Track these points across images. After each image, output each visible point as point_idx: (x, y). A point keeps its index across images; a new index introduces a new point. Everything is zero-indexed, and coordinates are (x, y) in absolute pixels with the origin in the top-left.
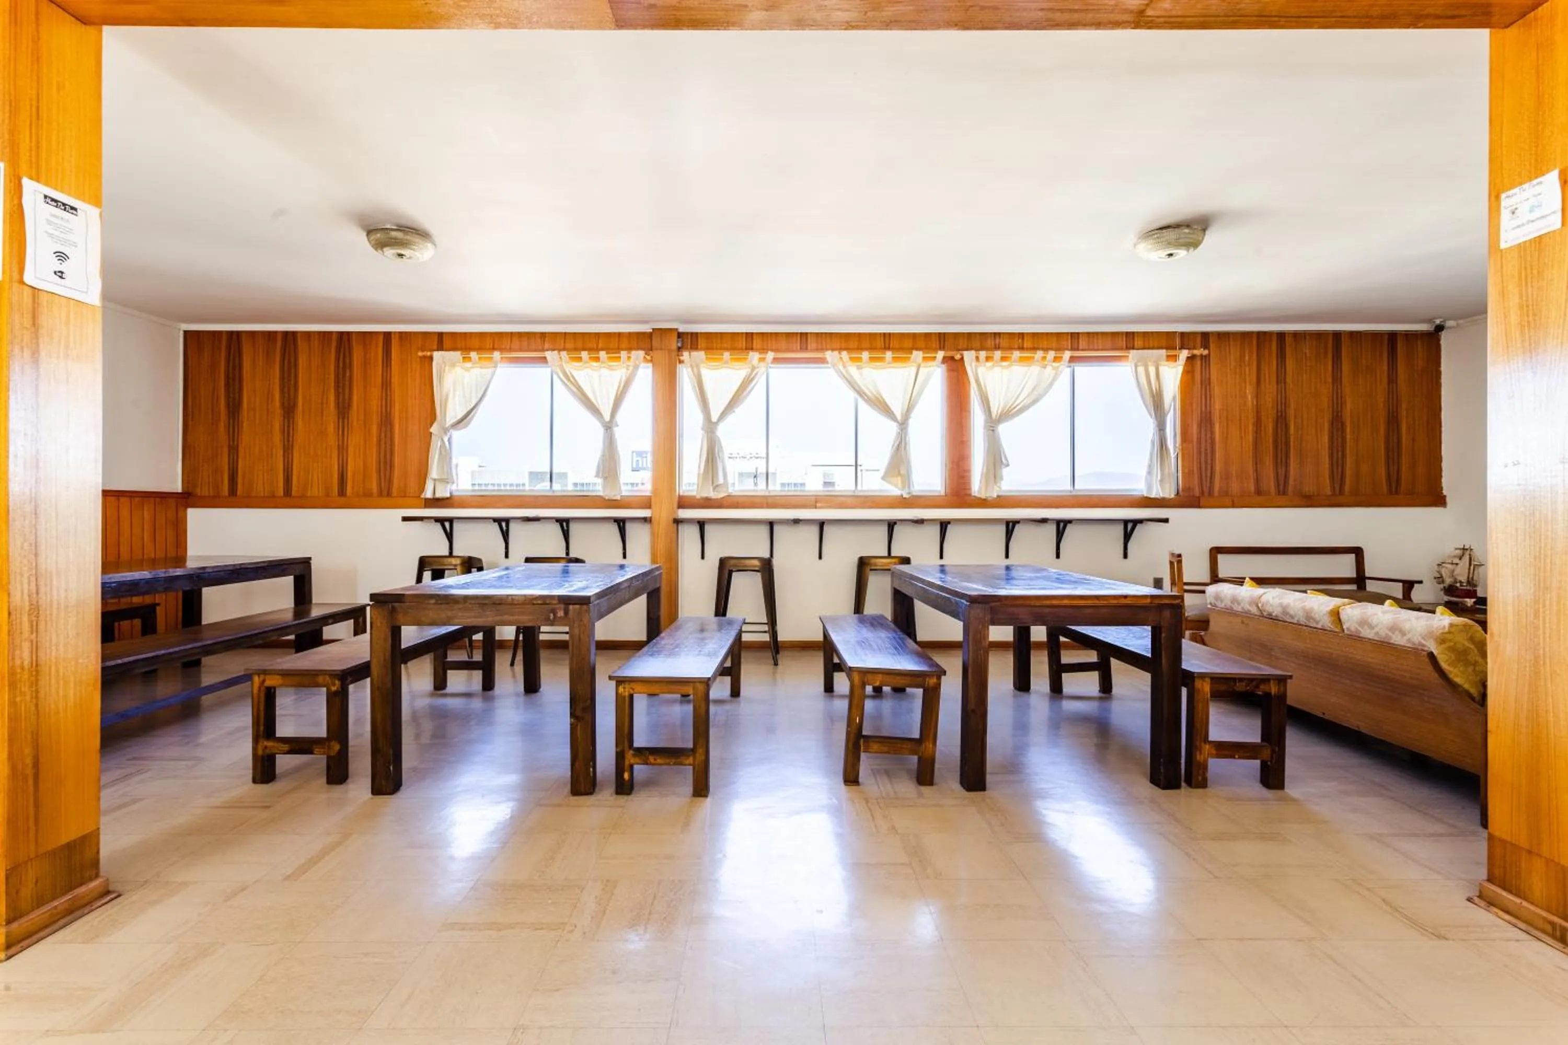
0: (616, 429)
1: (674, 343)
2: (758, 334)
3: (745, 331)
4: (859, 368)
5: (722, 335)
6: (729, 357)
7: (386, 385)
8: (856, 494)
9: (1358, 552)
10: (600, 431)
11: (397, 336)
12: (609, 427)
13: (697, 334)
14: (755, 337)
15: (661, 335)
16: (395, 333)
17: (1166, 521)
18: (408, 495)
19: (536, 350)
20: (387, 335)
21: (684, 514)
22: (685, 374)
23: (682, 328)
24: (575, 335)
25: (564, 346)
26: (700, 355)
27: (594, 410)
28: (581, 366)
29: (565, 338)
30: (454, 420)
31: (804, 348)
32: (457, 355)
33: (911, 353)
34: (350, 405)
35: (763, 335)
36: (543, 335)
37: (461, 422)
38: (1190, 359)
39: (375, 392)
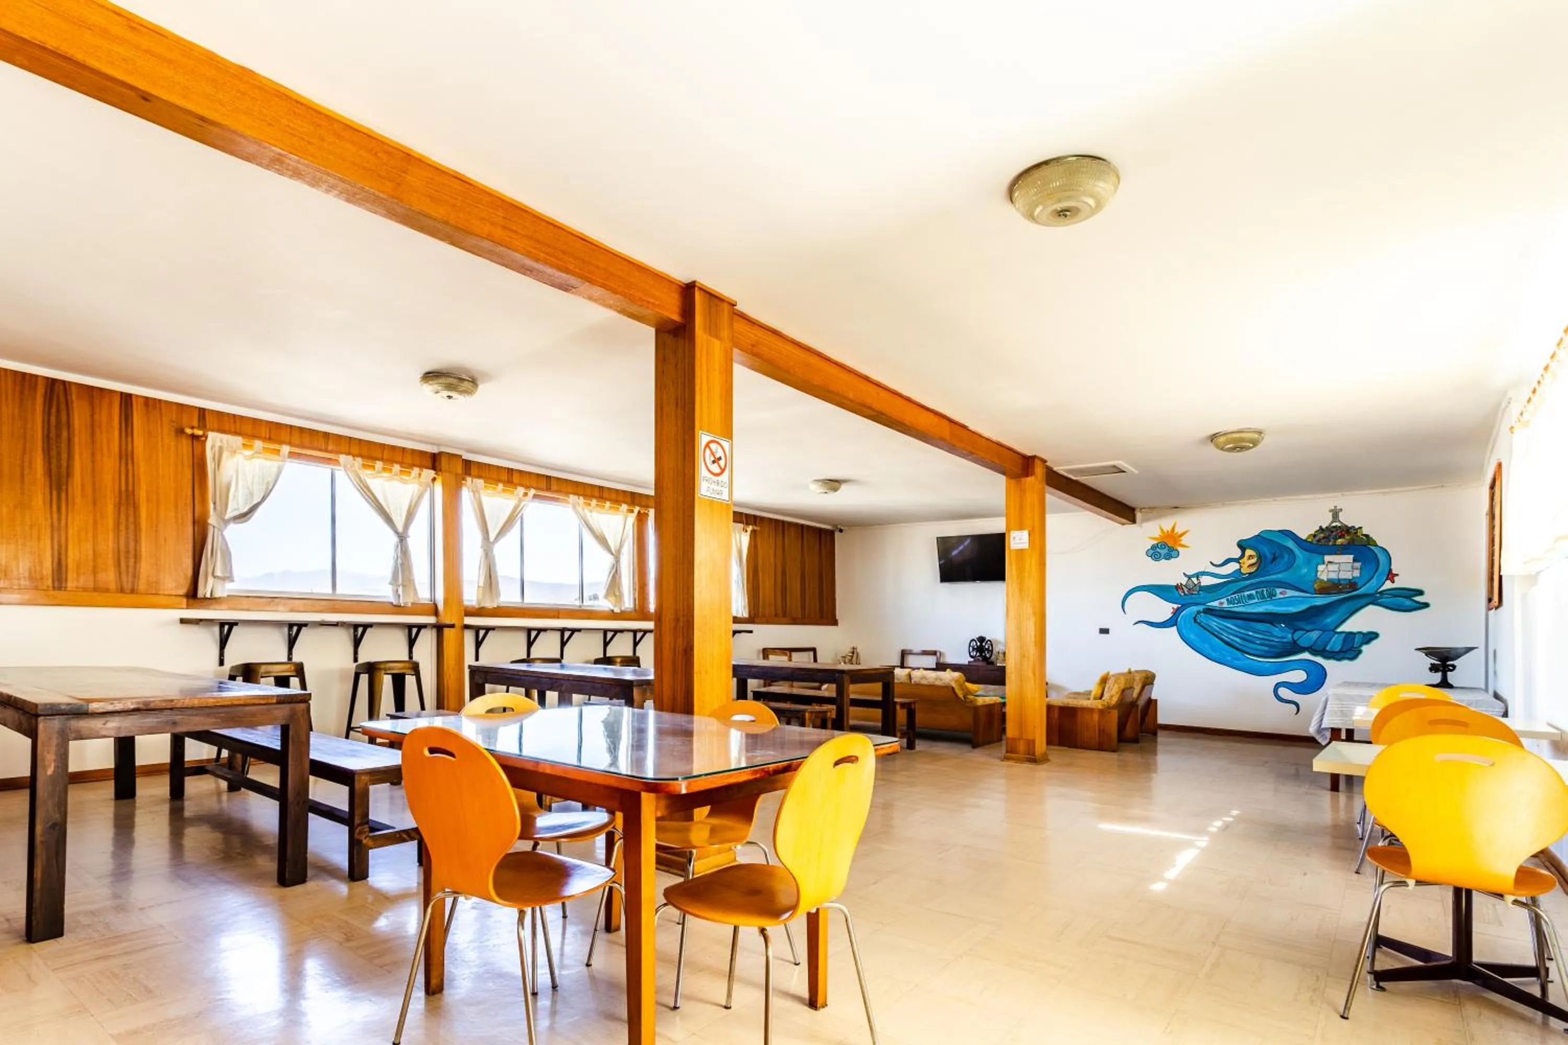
0: (409, 540)
1: (459, 469)
2: (517, 470)
3: (507, 466)
4: (591, 511)
5: (489, 466)
6: (484, 484)
7: (126, 457)
8: (583, 608)
9: (814, 650)
10: (395, 539)
11: (141, 401)
12: (402, 538)
13: (470, 461)
14: (514, 473)
15: (449, 459)
16: (137, 396)
17: (751, 632)
18: (161, 592)
19: (320, 450)
20: (127, 398)
21: (469, 621)
22: (466, 495)
23: (467, 456)
24: (360, 441)
25: (349, 450)
26: (480, 482)
27: (388, 519)
28: (372, 474)
29: (350, 443)
30: (236, 513)
31: (549, 489)
32: (238, 440)
33: (621, 505)
34: (68, 475)
35: (520, 472)
36: (326, 435)
37: (244, 517)
38: (754, 532)
39: (109, 465)
